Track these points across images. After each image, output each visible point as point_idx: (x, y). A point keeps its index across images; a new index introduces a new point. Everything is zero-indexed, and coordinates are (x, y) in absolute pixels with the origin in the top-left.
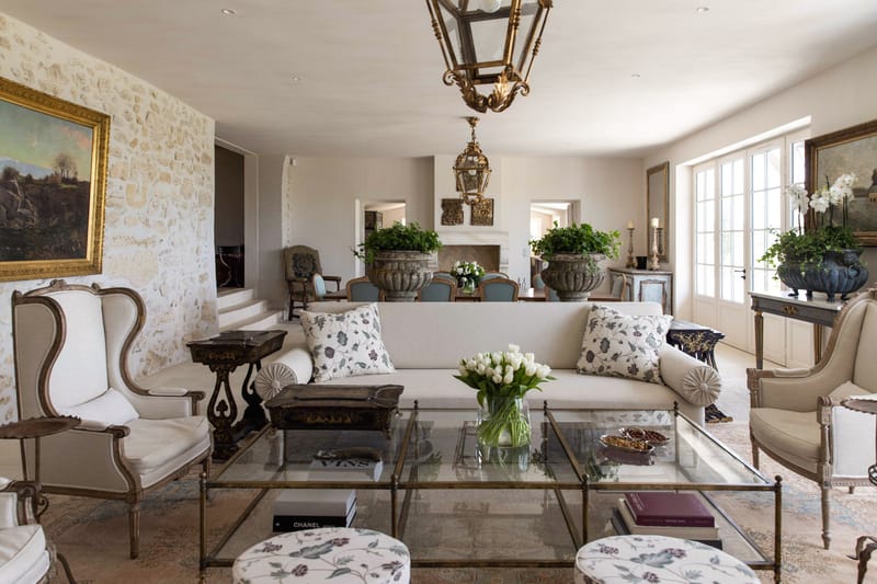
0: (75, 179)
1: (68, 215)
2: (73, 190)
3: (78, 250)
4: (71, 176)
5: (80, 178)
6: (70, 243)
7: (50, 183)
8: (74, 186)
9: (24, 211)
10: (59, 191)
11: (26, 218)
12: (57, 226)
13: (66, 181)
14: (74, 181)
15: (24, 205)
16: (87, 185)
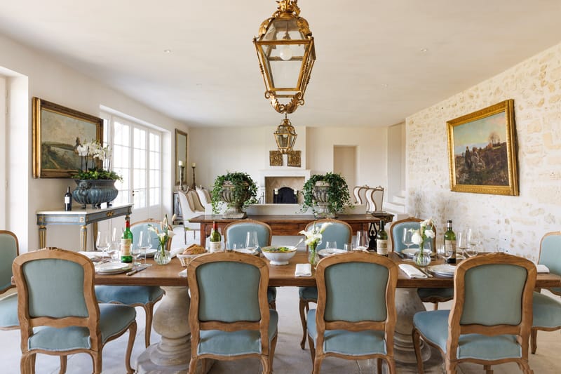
0: (499, 143)
1: (498, 162)
2: (498, 149)
3: (505, 181)
4: (497, 142)
5: (501, 142)
6: (500, 177)
7: (488, 149)
8: (499, 147)
9: (481, 164)
10: (492, 152)
11: (481, 167)
12: (493, 169)
13: (495, 145)
14: (499, 144)
15: (480, 161)
16: (505, 144)
